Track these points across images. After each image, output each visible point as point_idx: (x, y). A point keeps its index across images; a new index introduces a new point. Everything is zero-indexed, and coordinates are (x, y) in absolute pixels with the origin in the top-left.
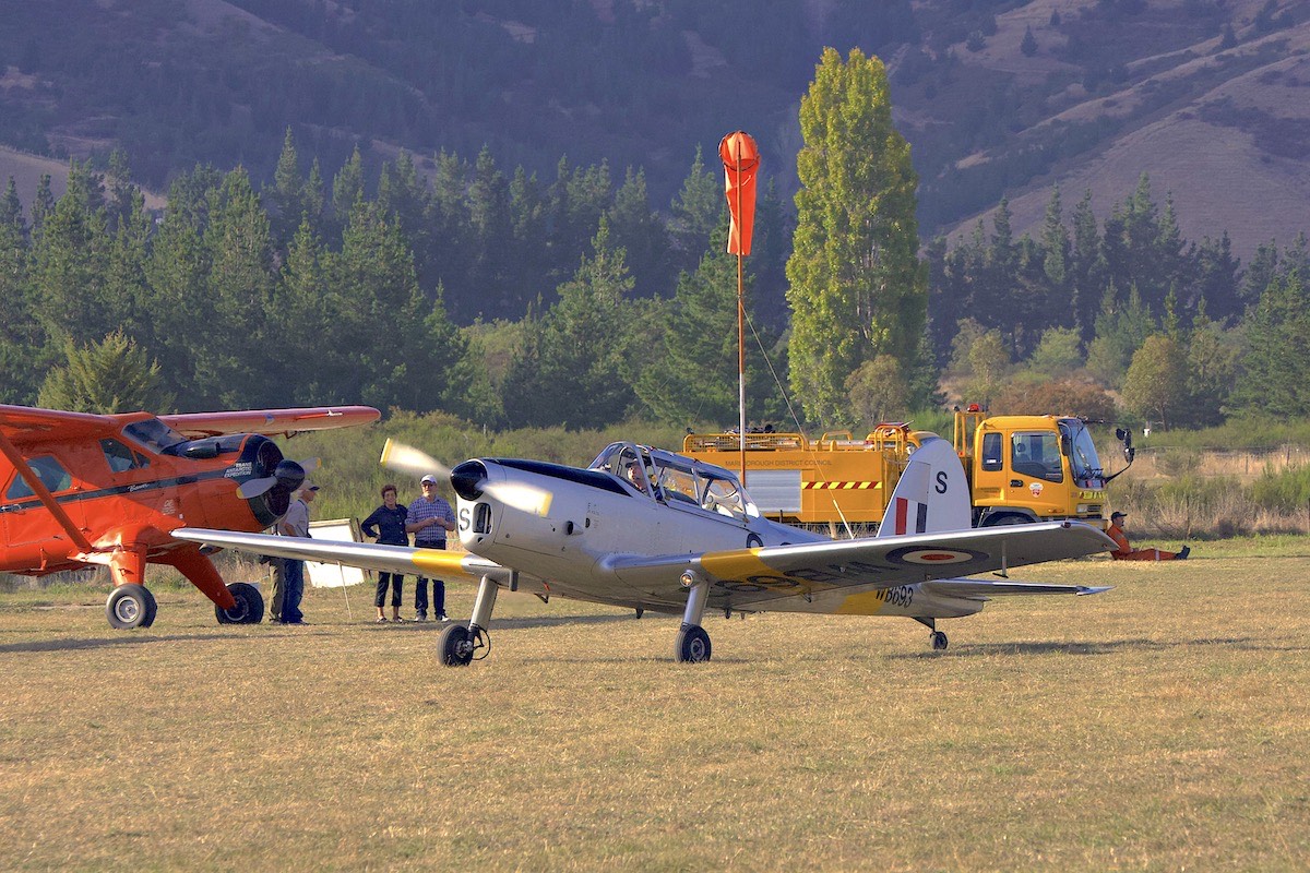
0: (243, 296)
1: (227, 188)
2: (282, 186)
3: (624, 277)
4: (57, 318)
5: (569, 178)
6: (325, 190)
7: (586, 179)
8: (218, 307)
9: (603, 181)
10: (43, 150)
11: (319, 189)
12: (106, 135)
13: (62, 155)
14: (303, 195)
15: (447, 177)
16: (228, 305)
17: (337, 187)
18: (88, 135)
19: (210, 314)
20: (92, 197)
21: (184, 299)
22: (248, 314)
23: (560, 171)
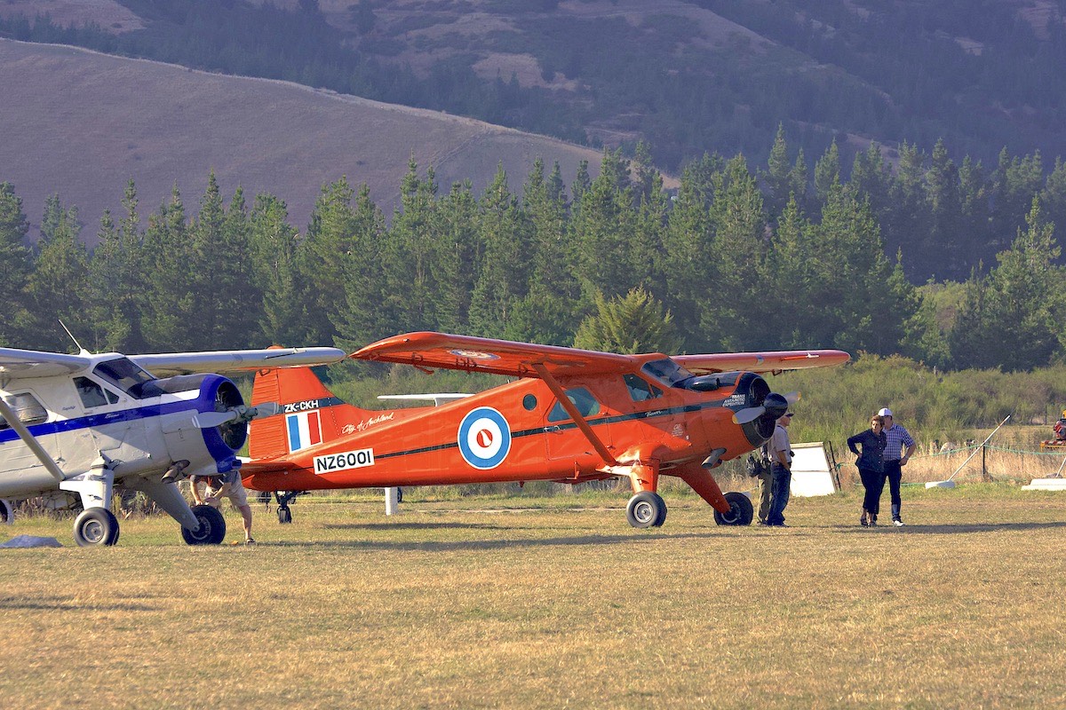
0: (740, 260)
1: (729, 172)
2: (773, 171)
3: (1052, 247)
4: (590, 276)
5: (1008, 166)
6: (808, 175)
7: (1023, 166)
8: (720, 268)
9: (1035, 169)
10: (582, 141)
11: (803, 173)
12: (633, 128)
13: (597, 145)
14: (790, 178)
15: (908, 165)
16: (728, 267)
17: (818, 172)
18: (618, 128)
19: (714, 275)
20: (621, 179)
21: (693, 261)
22: (744, 274)
23: (1001, 159)
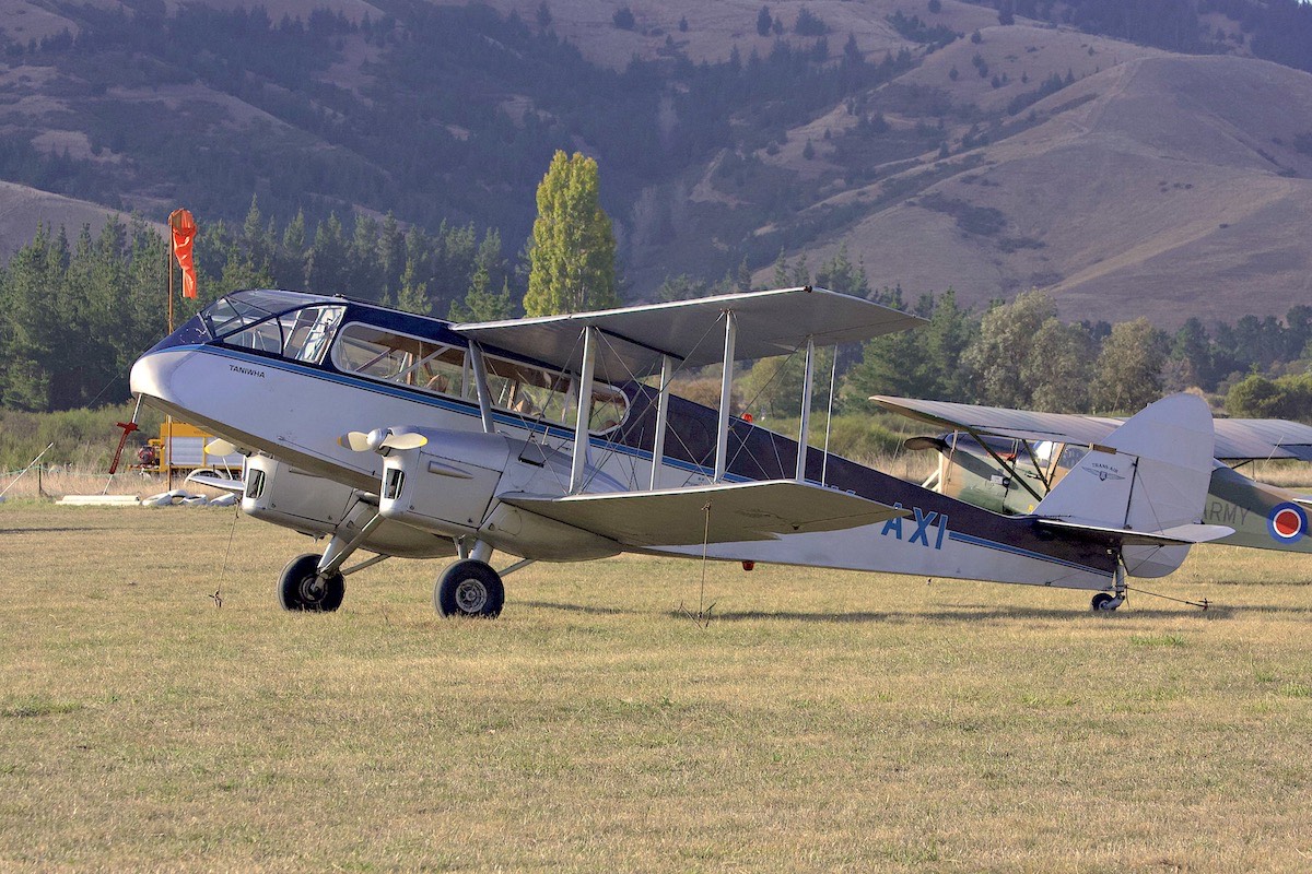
0: (153, 310)
1: (211, 235)
2: (249, 235)
3: (424, 304)
4: (22, 321)
5: (447, 234)
6: (278, 238)
7: (459, 235)
8: (134, 316)
9: (470, 237)
10: (118, 206)
11: (274, 237)
12: (169, 196)
13: (129, 209)
14: (263, 241)
15: (364, 232)
16: (140, 315)
17: (287, 236)
18: (156, 195)
19: (128, 322)
20: (119, 239)
21: (111, 310)
22: (155, 323)
23: (442, 229)
